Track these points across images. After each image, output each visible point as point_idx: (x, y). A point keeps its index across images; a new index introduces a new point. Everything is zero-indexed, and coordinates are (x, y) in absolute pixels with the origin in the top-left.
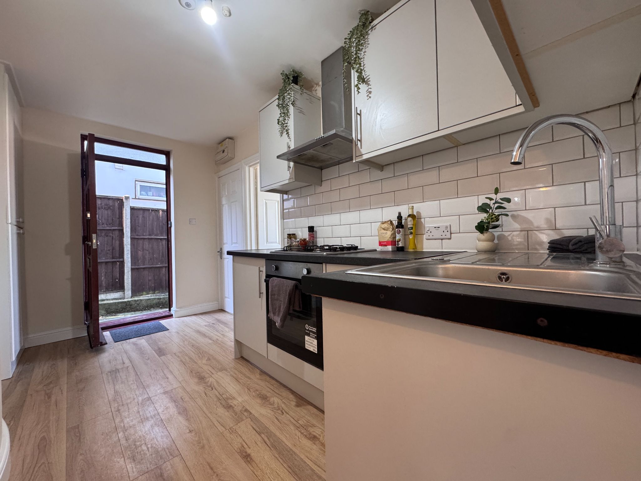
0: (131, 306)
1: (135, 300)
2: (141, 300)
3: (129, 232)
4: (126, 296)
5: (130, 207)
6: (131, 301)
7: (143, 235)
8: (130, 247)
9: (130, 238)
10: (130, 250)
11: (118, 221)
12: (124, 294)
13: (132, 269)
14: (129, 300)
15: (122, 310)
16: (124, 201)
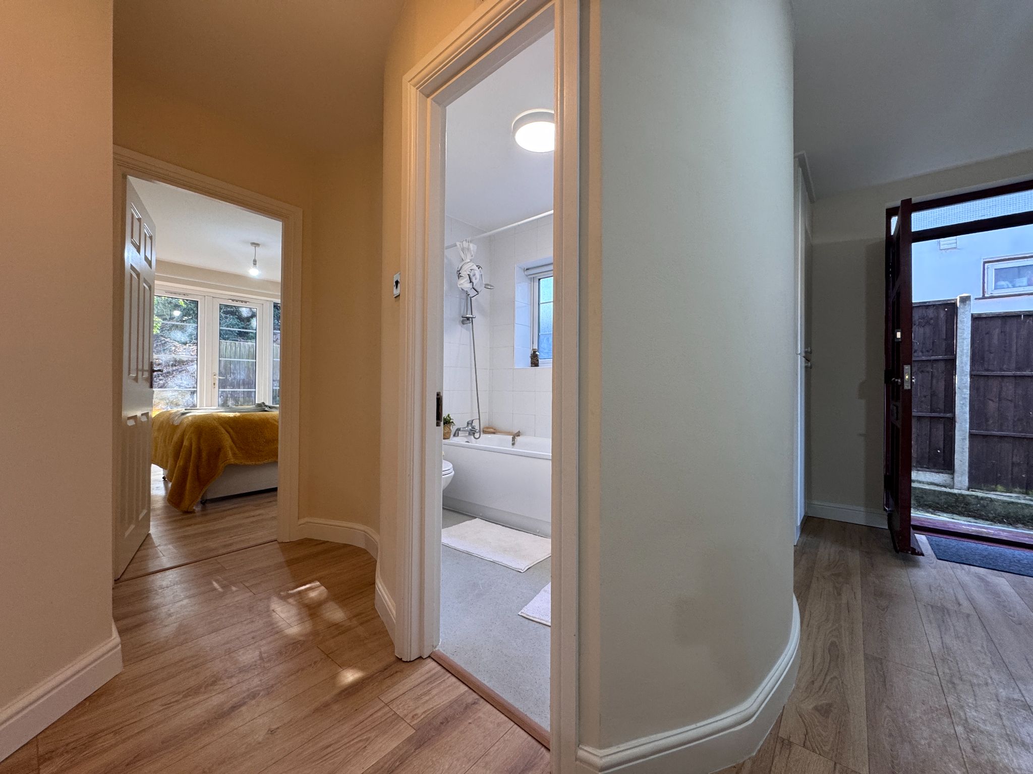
0: (967, 505)
1: (977, 497)
2: (991, 500)
3: (966, 364)
4: (957, 484)
5: (972, 315)
6: (968, 495)
7: (1002, 370)
8: (968, 392)
9: (968, 376)
10: (969, 398)
11: (944, 344)
12: (953, 478)
13: (972, 436)
14: (963, 493)
15: (947, 508)
16: (958, 306)
